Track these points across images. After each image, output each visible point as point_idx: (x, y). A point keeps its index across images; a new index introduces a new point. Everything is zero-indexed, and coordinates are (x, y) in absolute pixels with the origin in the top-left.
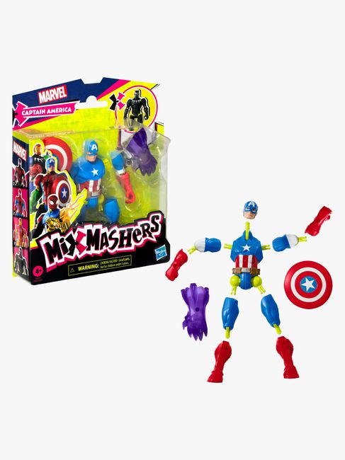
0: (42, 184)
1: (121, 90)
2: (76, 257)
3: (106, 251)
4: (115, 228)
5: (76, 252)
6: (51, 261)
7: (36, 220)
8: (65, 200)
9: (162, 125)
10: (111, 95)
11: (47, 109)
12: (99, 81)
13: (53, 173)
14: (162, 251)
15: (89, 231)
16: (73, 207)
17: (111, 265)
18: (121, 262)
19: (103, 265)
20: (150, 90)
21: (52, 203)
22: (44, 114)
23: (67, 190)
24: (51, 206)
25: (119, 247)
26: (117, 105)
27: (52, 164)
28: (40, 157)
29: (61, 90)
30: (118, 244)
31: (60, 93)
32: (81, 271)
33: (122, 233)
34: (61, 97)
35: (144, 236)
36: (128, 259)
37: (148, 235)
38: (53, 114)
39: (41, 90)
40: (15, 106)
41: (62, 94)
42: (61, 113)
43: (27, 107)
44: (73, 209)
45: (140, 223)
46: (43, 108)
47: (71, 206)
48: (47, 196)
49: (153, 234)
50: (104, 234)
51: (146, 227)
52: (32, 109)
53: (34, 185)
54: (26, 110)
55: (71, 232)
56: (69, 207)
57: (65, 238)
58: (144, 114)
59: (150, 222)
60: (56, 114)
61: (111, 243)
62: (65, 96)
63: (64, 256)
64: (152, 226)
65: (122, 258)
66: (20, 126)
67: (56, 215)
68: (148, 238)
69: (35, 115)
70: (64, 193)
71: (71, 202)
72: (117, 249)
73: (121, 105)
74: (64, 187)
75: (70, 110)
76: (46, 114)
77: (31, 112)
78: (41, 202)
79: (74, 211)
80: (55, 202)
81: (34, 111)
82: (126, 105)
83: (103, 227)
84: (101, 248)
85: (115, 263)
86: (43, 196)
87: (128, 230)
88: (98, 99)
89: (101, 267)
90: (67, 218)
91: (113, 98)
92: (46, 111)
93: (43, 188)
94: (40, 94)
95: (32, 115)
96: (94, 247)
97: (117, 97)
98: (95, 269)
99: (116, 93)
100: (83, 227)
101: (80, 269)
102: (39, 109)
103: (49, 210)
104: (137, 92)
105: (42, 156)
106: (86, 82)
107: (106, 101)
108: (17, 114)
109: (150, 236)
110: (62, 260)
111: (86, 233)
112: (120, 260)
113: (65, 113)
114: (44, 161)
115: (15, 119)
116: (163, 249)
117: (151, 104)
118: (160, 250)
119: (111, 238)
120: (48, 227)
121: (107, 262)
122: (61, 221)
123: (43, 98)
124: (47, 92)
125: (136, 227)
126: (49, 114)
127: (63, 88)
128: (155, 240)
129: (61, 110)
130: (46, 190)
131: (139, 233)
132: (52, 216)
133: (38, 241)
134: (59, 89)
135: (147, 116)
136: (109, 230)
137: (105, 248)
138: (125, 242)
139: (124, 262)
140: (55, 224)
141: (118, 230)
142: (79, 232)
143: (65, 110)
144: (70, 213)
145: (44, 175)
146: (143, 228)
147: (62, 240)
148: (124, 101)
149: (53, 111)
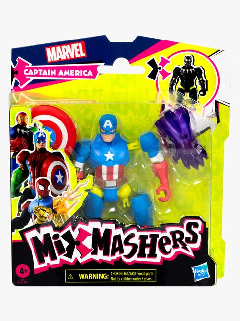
0: (28, 163)
1: (164, 53)
2: (77, 261)
3: (120, 259)
4: (134, 231)
5: (76, 254)
6: (41, 261)
7: (19, 207)
8: (60, 186)
9: (227, 104)
10: (149, 58)
11: (58, 70)
12: (131, 39)
13: (43, 150)
14: (202, 271)
15: (96, 231)
16: (72, 196)
17: (127, 279)
18: (140, 276)
19: (114, 276)
20: (208, 57)
21: (42, 188)
22: (53, 76)
23: (63, 174)
24: (40, 192)
25: (139, 256)
26: (158, 73)
27: (42, 139)
28: (25, 129)
29: (78, 47)
30: (138, 252)
31: (77, 51)
32: (82, 280)
33: (143, 238)
34: (78, 56)
35: (176, 246)
36: (151, 273)
37: (181, 246)
38: (67, 76)
39: (50, 45)
40: (15, 62)
41: (79, 53)
42: (77, 77)
43: (30, 65)
44: (72, 199)
45: (169, 229)
46: (52, 68)
47: (69, 195)
48: (34, 178)
49: (189, 246)
50: (118, 237)
51: (178, 236)
52: (38, 68)
53: (17, 162)
54: (29, 69)
55: (70, 228)
56: (66, 195)
57: (61, 234)
58: (199, 88)
59: (184, 230)
60: (70, 76)
61: (127, 250)
62: (83, 55)
63: (59, 257)
64: (187, 235)
65: (142, 271)
66: (22, 87)
67: (47, 204)
68: (181, 249)
69: (42, 76)
70: (59, 177)
71: (70, 190)
72: (135, 258)
73: (165, 74)
74: (60, 170)
75: (90, 73)
76: (57, 76)
77: (36, 72)
78: (26, 185)
79: (74, 202)
80: (46, 187)
81: (41, 70)
82: (172, 75)
83: (117, 227)
84: (113, 254)
85: (133, 276)
86: (29, 178)
87: (151, 235)
88: (130, 63)
89: (112, 279)
90: (63, 210)
91: (152, 63)
92: (57, 73)
93: (29, 168)
94: (48, 50)
95: (38, 75)
96: (102, 252)
97: (158, 62)
98: (103, 280)
99: (157, 57)
100: (87, 224)
101: (82, 276)
102: (47, 69)
103: (38, 196)
104: (188, 58)
105: (27, 127)
106: (112, 40)
107: (142, 66)
108: (17, 72)
109: (185, 247)
110: (57, 262)
111: (91, 232)
112: (140, 274)
113: (83, 77)
114: (31, 134)
115: (15, 79)
116: (204, 268)
117: (209, 75)
118: (199, 269)
119: (127, 243)
120: (36, 217)
121: (121, 273)
122: (54, 212)
123: (52, 55)
124: (58, 48)
125: (164, 234)
126: (61, 76)
127: (80, 45)
128: (191, 254)
129: (77, 73)
130: (33, 170)
131: (168, 242)
132: (41, 204)
133: (22, 233)
134: (74, 46)
135: (204, 92)
136: (124, 232)
137: (118, 254)
138: (147, 251)
139: (145, 276)
140: (46, 215)
141: (138, 234)
142: (80, 230)
143: (83, 73)
144: (68, 204)
145: (31, 152)
146: (174, 237)
147: (56, 236)
148: (169, 68)
149: (67, 73)
